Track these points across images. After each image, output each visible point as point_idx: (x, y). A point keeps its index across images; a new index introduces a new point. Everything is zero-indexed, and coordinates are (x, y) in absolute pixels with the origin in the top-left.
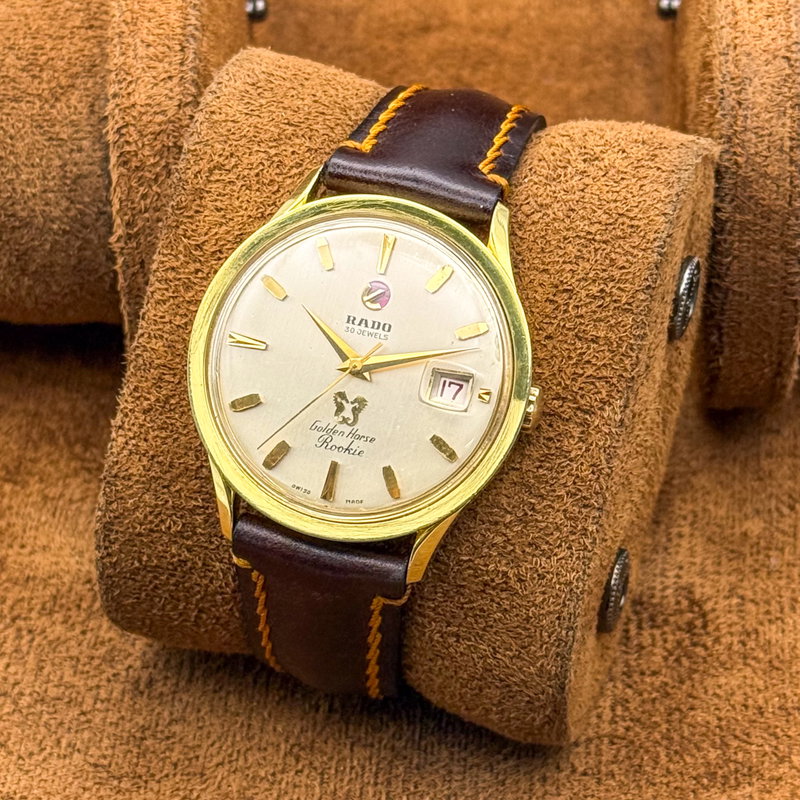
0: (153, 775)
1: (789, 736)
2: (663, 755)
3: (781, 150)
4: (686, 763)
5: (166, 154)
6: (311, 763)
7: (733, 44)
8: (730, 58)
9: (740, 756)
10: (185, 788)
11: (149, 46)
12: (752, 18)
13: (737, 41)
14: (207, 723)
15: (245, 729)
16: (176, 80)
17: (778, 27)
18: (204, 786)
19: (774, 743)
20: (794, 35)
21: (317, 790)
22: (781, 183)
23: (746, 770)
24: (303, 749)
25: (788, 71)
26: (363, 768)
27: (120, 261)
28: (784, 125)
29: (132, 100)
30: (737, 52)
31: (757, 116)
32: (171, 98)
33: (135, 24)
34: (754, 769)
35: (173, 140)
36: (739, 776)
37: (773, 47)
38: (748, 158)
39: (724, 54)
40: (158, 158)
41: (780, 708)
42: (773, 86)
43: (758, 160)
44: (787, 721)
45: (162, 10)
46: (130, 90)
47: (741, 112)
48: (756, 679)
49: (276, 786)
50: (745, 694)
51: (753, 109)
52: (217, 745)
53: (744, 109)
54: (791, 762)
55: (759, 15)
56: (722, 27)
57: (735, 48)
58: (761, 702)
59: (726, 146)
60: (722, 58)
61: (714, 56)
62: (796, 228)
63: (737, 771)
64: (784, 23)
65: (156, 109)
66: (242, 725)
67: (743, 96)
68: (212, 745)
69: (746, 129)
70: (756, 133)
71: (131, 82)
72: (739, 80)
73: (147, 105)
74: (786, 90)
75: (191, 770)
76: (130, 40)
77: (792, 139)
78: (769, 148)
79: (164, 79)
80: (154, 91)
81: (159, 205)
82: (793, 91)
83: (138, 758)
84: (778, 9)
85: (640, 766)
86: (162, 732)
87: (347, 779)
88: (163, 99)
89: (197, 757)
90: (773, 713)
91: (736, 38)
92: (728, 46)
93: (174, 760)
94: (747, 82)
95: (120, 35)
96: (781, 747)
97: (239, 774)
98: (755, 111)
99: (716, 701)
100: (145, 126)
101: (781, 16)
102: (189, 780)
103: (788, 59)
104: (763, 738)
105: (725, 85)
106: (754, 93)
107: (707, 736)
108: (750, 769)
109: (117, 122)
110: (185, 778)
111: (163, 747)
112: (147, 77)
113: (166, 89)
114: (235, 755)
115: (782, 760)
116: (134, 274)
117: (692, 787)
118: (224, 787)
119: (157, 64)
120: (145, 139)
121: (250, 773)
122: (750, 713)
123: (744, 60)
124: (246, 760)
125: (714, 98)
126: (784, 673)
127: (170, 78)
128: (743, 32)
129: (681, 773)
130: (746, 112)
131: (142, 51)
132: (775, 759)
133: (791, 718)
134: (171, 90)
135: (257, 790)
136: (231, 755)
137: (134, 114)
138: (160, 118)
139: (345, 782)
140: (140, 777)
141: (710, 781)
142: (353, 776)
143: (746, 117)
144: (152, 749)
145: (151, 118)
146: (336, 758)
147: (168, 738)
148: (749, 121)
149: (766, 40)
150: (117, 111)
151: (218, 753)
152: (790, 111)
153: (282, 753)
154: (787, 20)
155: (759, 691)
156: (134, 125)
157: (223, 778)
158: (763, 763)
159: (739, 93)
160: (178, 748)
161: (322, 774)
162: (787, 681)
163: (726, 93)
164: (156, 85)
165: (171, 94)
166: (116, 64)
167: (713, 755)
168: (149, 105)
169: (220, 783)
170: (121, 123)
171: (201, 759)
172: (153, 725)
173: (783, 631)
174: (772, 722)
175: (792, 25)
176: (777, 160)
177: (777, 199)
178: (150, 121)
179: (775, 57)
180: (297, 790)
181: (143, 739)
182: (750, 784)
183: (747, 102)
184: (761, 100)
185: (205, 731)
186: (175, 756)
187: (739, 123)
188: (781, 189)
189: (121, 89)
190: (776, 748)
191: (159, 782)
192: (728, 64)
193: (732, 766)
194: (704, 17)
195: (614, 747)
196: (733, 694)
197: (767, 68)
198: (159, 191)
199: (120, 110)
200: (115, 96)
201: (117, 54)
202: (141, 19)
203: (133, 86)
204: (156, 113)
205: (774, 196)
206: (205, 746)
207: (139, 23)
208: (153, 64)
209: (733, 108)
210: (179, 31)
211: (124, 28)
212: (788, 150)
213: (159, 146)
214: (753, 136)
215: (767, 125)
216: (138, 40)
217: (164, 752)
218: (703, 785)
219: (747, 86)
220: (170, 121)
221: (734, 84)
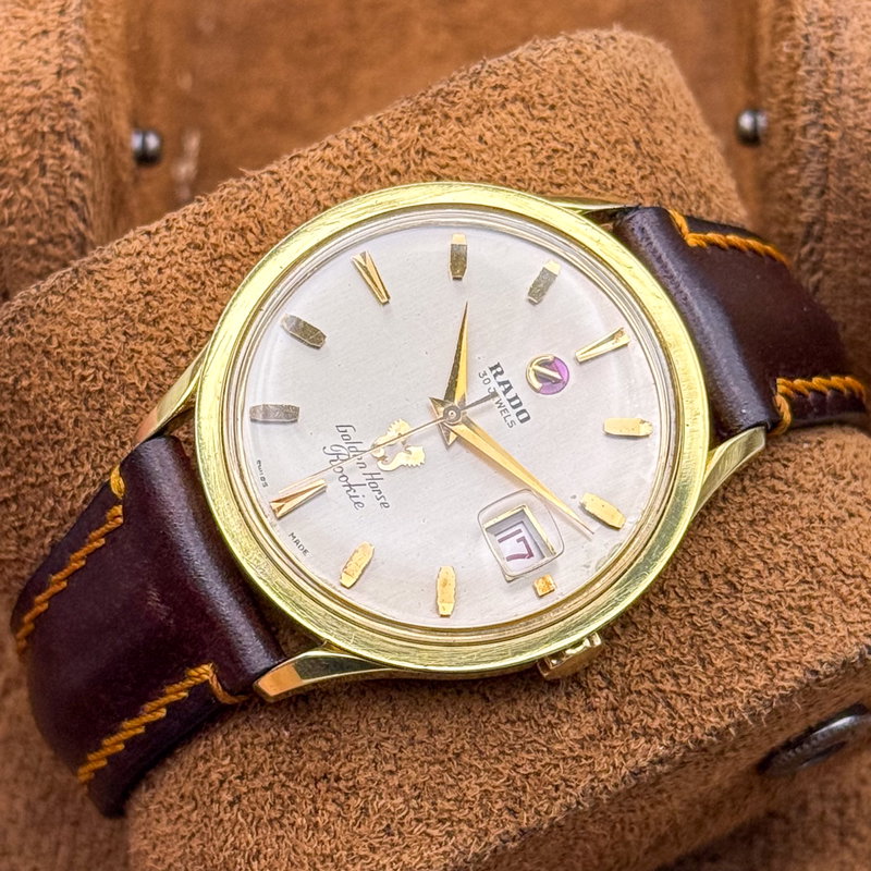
5: (39, 140)
16: (53, 36)
32: (46, 63)
35: (50, 123)
38: (844, 133)
40: (27, 149)
43: (859, 135)
47: (834, 67)
51: (849, 63)
53: (837, 63)
59: (813, 116)
65: (25, 78)
67: (836, 44)
69: (841, 92)
70: (855, 98)
72: (831, 21)
73: (12, 72)
79: (35, 35)
80: (23, 52)
81: (30, 214)
88: (35, 63)
94: (843, 23)
98: (854, 66)
100: (10, 102)
105: (811, 29)
106: (852, 40)
113: (39, 49)
119: (26, 13)
120: (10, 121)
125: (795, 46)
127: (45, 32)
130: (840, 68)
134: (47, 50)
138: (30, 91)
143: (841, 74)
145: (17, 91)
148: (845, 81)
159: (831, 39)
163: (813, 39)
164: (25, 42)
165: (46, 57)
168: (16, 72)
178: (17, 96)
183: (841, 53)
184: (862, 48)
187: (831, 82)
198: (30, 195)
204: (24, 84)
209: (822, 62)
213: (29, 132)
214: (851, 101)
219: (842, 30)
220: (45, 96)
221: (824, 27)
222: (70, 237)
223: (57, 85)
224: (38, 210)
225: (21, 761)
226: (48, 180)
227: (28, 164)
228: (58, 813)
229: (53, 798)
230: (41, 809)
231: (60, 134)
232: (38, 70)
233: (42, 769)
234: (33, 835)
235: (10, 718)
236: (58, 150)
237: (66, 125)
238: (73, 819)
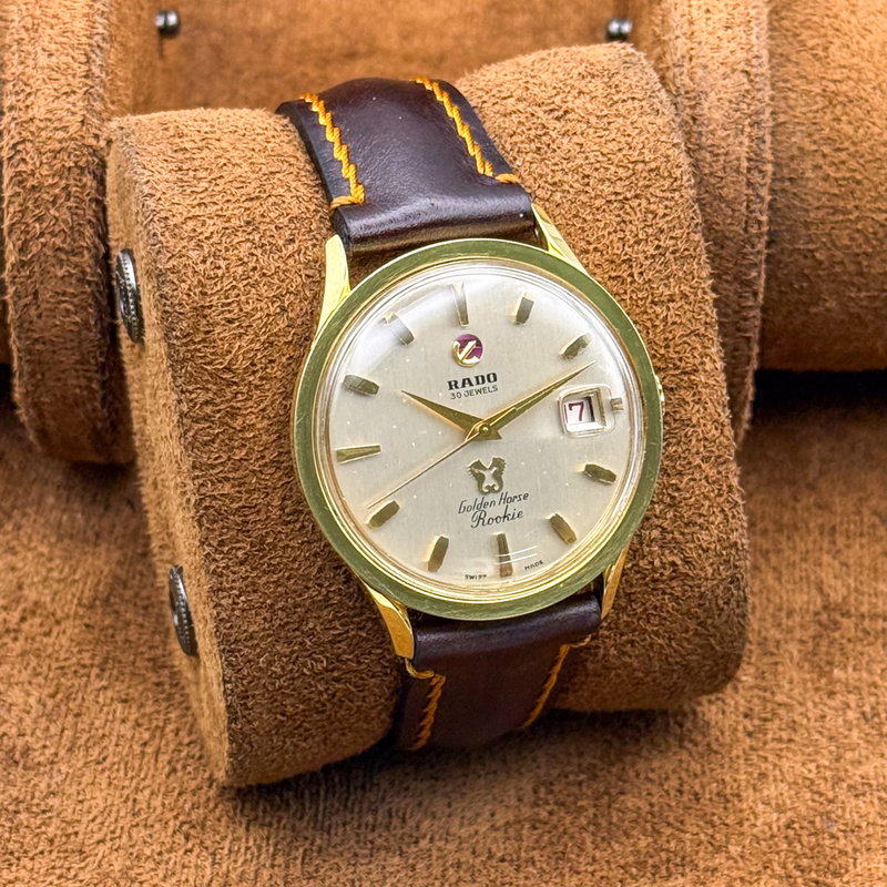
0: (25, 852)
1: (727, 825)
2: (588, 842)
3: (738, 171)
4: (614, 851)
5: (66, 175)
6: (202, 842)
7: (688, 56)
8: (686, 71)
9: (673, 844)
10: (61, 867)
11: (51, 55)
12: (710, 29)
13: (693, 52)
14: (88, 796)
15: (130, 803)
16: (79, 95)
17: (738, 39)
18: (83, 864)
19: (710, 831)
20: (755, 49)
21: (208, 871)
22: (736, 207)
23: (678, 860)
24: (194, 827)
25: (747, 87)
26: (260, 848)
27: (11, 290)
28: (741, 143)
29: (31, 114)
30: (693, 64)
31: (712, 132)
32: (73, 114)
33: (37, 31)
34: (688, 859)
35: (75, 159)
36: (671, 865)
37: (732, 59)
38: (702, 179)
39: (679, 66)
40: (56, 179)
41: (718, 794)
42: (730, 102)
43: (713, 181)
44: (725, 808)
45: (66, 17)
46: (28, 103)
47: (695, 128)
48: (693, 763)
49: (163, 866)
50: (680, 778)
51: (708, 126)
52: (99, 820)
53: (698, 125)
54: (728, 852)
55: (718, 26)
56: (677, 37)
57: (691, 59)
58: (697, 788)
60: (676, 70)
61: (668, 68)
62: (751, 257)
63: (668, 861)
64: (744, 36)
65: (56, 124)
66: (128, 798)
67: (697, 111)
68: (93, 820)
69: (700, 146)
70: (711, 152)
71: (29, 94)
72: (694, 94)
73: (46, 119)
74: (745, 106)
75: (70, 847)
76: (30, 48)
77: (749, 160)
78: (724, 168)
79: (66, 93)
80: (55, 105)
81: (57, 230)
82: (752, 108)
83: (10, 832)
84: (738, 21)
85: (564, 853)
86: (38, 805)
87: (241, 860)
88: (65, 114)
89: (76, 833)
90: (711, 800)
91: (692, 49)
92: (683, 57)
93: (50, 835)
94: (703, 96)
95: (19, 42)
96: (718, 836)
97: (121, 852)
98: (711, 127)
99: (649, 786)
100: (44, 142)
101: (741, 28)
102: (66, 858)
103: (747, 73)
104: (698, 826)
105: (679, 99)
106: (709, 108)
107: (637, 823)
108: (683, 858)
109: (12, 138)
110: (62, 855)
111: (38, 822)
112: (48, 89)
113: (68, 103)
114: (118, 831)
115: (718, 850)
116: (26, 305)
117: (620, 876)
118: (105, 865)
119: (59, 76)
120: (44, 157)
121: (135, 851)
122: (685, 798)
123: (700, 72)
124: (130, 837)
126: (723, 758)
127: (73, 91)
128: (700, 43)
129: (608, 862)
130: (700, 129)
131: (43, 60)
132: (711, 848)
133: (729, 805)
134: (74, 105)
135: (141, 870)
136: (113, 832)
137: (33, 129)
138: (60, 135)
139: (239, 864)
140: (12, 853)
141: (639, 870)
142: (249, 856)
143: (700, 133)
144: (25, 823)
145: (50, 134)
146: (230, 837)
147: (44, 812)
148: (704, 139)
149: (725, 52)
150: (13, 125)
151: (100, 829)
152: (748, 129)
153: (170, 831)
154: (748, 32)
155: (696, 775)
156: (31, 141)
157: (104, 857)
158: (697, 852)
159: (693, 107)
160: (56, 821)
161: (214, 854)
162: (726, 766)
163: (681, 107)
164: (58, 98)
165: (73, 109)
166: (13, 74)
167: (642, 843)
168: (50, 120)
169: (100, 862)
170: (17, 139)
171: (81, 836)
172: (29, 798)
173: (724, 713)
174: (708, 810)
175: (753, 38)
176: (733, 182)
177: (731, 224)
178: (49, 138)
179: (734, 71)
180: (186, 870)
181: (17, 812)
182: (683, 875)
183: (701, 119)
184: (717, 115)
185: (86, 804)
186: (51, 831)
187: (693, 140)
188: (737, 214)
189: (18, 101)
190: (712, 836)
191: (32, 859)
192: (683, 77)
193: (664, 855)
194: (657, 30)
195: (535, 832)
196: (667, 778)
197: (724, 82)
198: (57, 215)
199: (17, 124)
200: (11, 108)
201: (15, 63)
202: (43, 25)
203: (32, 98)
204: (56, 129)
205: (729, 221)
206: (85, 820)
207: (40, 30)
208: (55, 75)
209: (687, 123)
210: (84, 40)
211: (24, 35)
212: (745, 171)
213: (58, 166)
214: (708, 155)
215: (723, 144)
216: (39, 49)
217: (39, 828)
218: (631, 875)
219: (703, 101)
220: (72, 139)
221: (689, 98)
222: (87, 248)
223: (80, 130)
224: (63, 226)
225: (35, 669)
226: (71, 203)
227: (57, 191)
228: (63, 708)
229: (59, 696)
230: (50, 703)
231: (82, 168)
232: (67, 118)
233: (51, 675)
234: (43, 723)
235: (26, 639)
236: (80, 180)
237: (87, 161)
238: (75, 712)
